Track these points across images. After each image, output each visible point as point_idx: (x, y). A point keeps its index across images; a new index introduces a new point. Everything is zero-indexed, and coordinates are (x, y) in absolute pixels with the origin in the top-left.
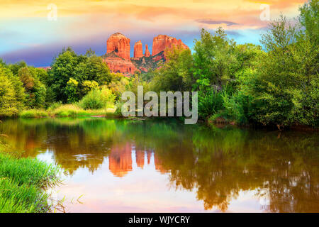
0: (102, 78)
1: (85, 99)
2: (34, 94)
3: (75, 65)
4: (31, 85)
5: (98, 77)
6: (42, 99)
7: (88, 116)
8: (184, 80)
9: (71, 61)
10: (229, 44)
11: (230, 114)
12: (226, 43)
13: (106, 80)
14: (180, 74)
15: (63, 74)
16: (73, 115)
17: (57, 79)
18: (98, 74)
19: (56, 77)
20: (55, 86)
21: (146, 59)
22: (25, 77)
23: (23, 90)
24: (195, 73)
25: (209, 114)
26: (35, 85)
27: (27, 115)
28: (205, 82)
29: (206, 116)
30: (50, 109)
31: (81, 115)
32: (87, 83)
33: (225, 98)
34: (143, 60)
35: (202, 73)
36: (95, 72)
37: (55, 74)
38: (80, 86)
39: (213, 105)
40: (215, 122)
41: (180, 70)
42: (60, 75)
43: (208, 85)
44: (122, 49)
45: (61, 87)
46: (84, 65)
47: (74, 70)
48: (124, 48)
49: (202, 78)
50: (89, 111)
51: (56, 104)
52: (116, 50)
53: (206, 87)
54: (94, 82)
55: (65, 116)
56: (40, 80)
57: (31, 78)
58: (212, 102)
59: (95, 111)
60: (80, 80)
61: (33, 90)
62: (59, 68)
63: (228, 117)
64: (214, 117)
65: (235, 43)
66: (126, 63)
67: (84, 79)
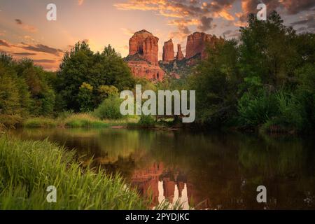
0: (123, 83)
1: (101, 107)
2: (41, 101)
3: (90, 66)
4: (38, 90)
5: (118, 82)
6: (50, 107)
7: (106, 126)
8: (228, 78)
9: (86, 62)
10: (287, 34)
11: (288, 121)
12: (283, 32)
13: (127, 85)
14: (223, 70)
15: (75, 78)
16: (86, 126)
17: (68, 85)
18: (118, 78)
19: (67, 81)
20: (65, 93)
21: (178, 62)
22: (31, 79)
23: (28, 94)
24: (242, 70)
25: (261, 122)
26: (43, 90)
27: (32, 124)
28: (255, 81)
29: (257, 124)
30: (59, 119)
31: (97, 126)
32: (104, 88)
33: (282, 101)
34: (175, 63)
35: (251, 69)
36: (114, 75)
37: (66, 78)
38: (96, 93)
39: (265, 110)
40: (268, 132)
41: (223, 65)
42: (72, 79)
43: (259, 84)
44: (148, 51)
45: (72, 94)
46: (101, 66)
47: (89, 73)
48: (151, 49)
49: (251, 76)
50: (106, 122)
51: (66, 113)
52: (141, 52)
53: (256, 87)
54: (113, 87)
55: (78, 127)
56: (48, 85)
57: (37, 81)
58: (264, 107)
59: (113, 121)
60: (96, 85)
61: (40, 96)
62: (70, 71)
63: (286, 124)
64: (267, 124)
65: (294, 31)
66: (152, 67)
67: (100, 84)
